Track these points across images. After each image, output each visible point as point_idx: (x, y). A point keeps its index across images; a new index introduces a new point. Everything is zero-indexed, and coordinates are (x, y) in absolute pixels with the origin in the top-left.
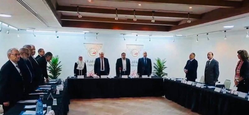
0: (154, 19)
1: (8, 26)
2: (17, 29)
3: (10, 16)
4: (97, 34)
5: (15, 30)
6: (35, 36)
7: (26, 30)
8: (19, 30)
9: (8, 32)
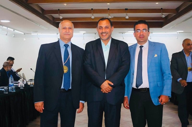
0: (127, 16)
1: (14, 30)
2: (23, 33)
3: (9, 21)
4: (95, 34)
5: (22, 34)
6: (39, 39)
7: (31, 34)
8: (25, 34)
9: (14, 35)
